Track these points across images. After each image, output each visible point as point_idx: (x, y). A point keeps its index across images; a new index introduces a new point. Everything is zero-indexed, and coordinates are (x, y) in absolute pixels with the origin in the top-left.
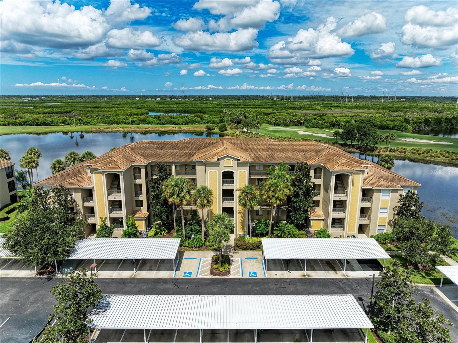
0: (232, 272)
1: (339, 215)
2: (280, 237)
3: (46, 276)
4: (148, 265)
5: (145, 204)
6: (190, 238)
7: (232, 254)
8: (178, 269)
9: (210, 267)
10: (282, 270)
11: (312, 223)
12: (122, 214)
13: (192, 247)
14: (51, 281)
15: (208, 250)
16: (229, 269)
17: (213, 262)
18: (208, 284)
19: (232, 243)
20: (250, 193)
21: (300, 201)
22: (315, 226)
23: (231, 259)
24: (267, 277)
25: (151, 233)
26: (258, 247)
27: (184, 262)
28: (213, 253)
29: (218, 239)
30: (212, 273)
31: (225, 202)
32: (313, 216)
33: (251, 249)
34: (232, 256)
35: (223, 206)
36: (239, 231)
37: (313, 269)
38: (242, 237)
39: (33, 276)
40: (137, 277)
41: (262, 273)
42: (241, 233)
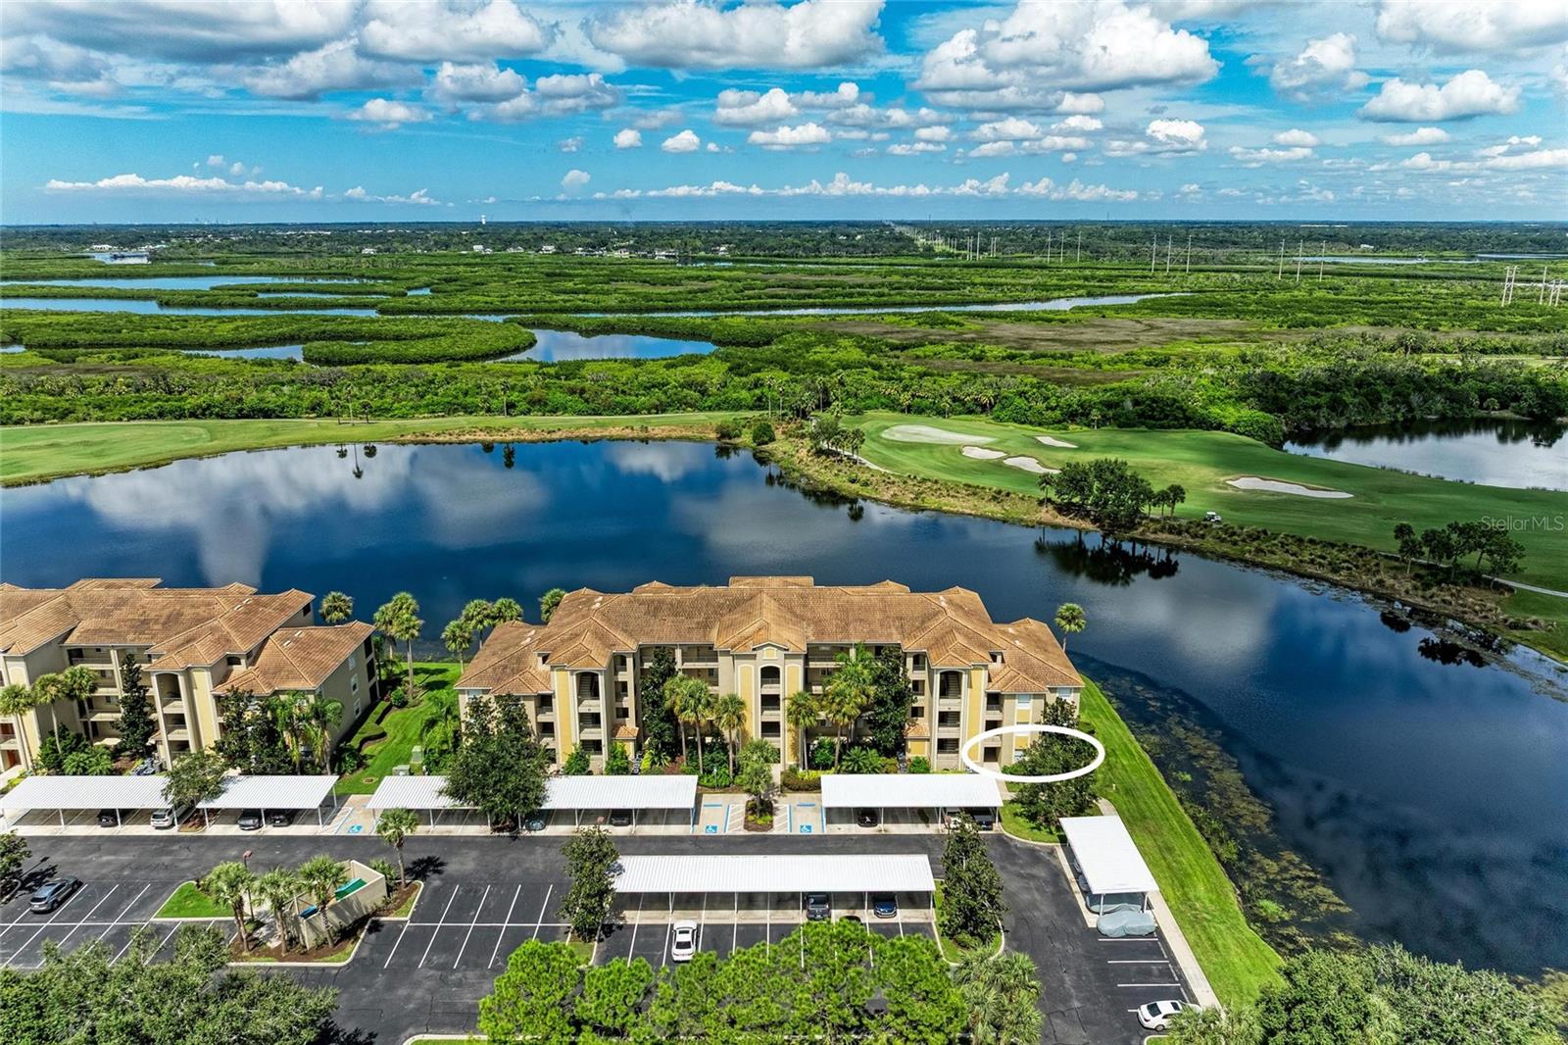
0: (775, 826)
1: (948, 733)
2: (852, 772)
3: (508, 834)
4: (651, 817)
5: (632, 713)
6: (710, 772)
7: (776, 798)
8: (696, 822)
9: (742, 818)
10: (849, 822)
11: (910, 744)
12: (600, 733)
13: (713, 787)
14: (517, 841)
15: (738, 792)
16: (772, 821)
17: (747, 811)
18: (742, 843)
19: (777, 780)
20: (803, 705)
21: (887, 711)
22: (914, 750)
23: (775, 805)
24: (826, 833)
25: (645, 763)
26: (815, 787)
27: (704, 811)
28: (746, 797)
29: (755, 780)
30: (746, 827)
31: (765, 712)
32: (911, 734)
33: (807, 790)
34: (776, 802)
35: (765, 720)
36: (788, 760)
37: (896, 821)
38: (793, 770)
39: (488, 834)
40: (639, 834)
41: (819, 827)
42: (791, 762)
